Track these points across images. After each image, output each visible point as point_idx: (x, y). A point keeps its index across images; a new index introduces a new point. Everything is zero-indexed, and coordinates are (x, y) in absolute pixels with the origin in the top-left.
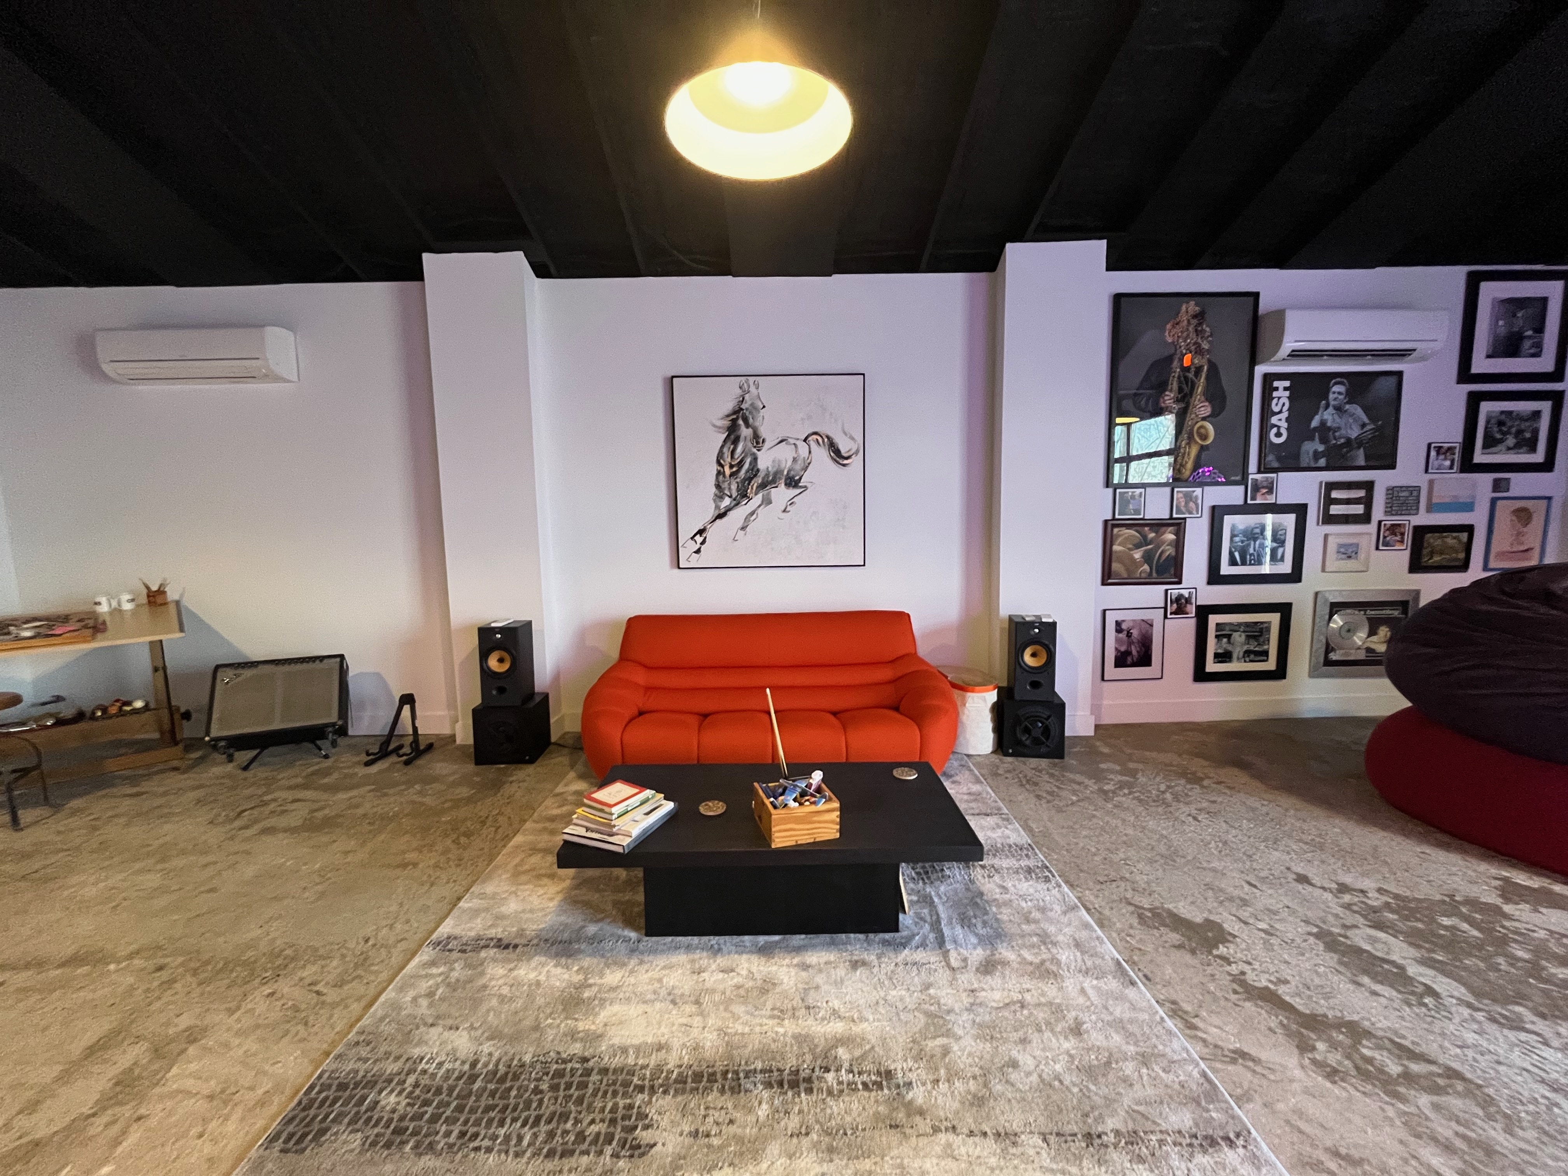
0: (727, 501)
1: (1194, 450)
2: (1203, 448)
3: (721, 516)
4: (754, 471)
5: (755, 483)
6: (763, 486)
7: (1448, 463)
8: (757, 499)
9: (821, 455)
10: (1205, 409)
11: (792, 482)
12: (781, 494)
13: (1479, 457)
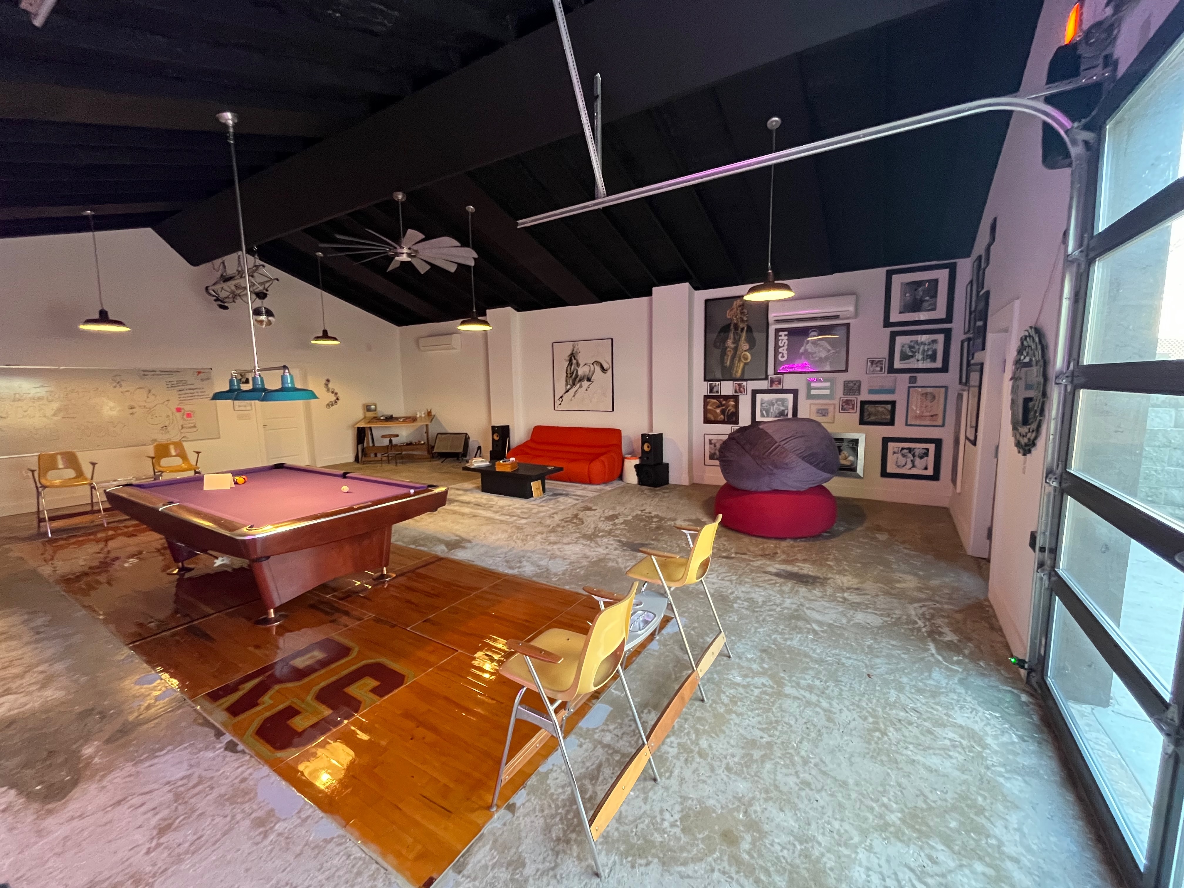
0: (569, 387)
1: (742, 365)
2: (745, 364)
3: (567, 391)
4: (577, 376)
5: (578, 379)
6: (580, 381)
7: (878, 369)
8: (578, 386)
9: (598, 369)
10: (746, 346)
11: (589, 380)
12: (585, 383)
13: (897, 365)
